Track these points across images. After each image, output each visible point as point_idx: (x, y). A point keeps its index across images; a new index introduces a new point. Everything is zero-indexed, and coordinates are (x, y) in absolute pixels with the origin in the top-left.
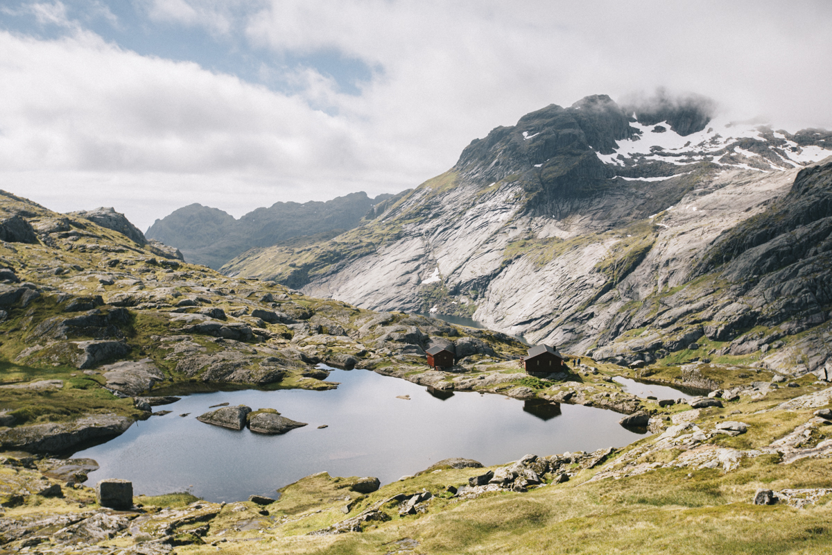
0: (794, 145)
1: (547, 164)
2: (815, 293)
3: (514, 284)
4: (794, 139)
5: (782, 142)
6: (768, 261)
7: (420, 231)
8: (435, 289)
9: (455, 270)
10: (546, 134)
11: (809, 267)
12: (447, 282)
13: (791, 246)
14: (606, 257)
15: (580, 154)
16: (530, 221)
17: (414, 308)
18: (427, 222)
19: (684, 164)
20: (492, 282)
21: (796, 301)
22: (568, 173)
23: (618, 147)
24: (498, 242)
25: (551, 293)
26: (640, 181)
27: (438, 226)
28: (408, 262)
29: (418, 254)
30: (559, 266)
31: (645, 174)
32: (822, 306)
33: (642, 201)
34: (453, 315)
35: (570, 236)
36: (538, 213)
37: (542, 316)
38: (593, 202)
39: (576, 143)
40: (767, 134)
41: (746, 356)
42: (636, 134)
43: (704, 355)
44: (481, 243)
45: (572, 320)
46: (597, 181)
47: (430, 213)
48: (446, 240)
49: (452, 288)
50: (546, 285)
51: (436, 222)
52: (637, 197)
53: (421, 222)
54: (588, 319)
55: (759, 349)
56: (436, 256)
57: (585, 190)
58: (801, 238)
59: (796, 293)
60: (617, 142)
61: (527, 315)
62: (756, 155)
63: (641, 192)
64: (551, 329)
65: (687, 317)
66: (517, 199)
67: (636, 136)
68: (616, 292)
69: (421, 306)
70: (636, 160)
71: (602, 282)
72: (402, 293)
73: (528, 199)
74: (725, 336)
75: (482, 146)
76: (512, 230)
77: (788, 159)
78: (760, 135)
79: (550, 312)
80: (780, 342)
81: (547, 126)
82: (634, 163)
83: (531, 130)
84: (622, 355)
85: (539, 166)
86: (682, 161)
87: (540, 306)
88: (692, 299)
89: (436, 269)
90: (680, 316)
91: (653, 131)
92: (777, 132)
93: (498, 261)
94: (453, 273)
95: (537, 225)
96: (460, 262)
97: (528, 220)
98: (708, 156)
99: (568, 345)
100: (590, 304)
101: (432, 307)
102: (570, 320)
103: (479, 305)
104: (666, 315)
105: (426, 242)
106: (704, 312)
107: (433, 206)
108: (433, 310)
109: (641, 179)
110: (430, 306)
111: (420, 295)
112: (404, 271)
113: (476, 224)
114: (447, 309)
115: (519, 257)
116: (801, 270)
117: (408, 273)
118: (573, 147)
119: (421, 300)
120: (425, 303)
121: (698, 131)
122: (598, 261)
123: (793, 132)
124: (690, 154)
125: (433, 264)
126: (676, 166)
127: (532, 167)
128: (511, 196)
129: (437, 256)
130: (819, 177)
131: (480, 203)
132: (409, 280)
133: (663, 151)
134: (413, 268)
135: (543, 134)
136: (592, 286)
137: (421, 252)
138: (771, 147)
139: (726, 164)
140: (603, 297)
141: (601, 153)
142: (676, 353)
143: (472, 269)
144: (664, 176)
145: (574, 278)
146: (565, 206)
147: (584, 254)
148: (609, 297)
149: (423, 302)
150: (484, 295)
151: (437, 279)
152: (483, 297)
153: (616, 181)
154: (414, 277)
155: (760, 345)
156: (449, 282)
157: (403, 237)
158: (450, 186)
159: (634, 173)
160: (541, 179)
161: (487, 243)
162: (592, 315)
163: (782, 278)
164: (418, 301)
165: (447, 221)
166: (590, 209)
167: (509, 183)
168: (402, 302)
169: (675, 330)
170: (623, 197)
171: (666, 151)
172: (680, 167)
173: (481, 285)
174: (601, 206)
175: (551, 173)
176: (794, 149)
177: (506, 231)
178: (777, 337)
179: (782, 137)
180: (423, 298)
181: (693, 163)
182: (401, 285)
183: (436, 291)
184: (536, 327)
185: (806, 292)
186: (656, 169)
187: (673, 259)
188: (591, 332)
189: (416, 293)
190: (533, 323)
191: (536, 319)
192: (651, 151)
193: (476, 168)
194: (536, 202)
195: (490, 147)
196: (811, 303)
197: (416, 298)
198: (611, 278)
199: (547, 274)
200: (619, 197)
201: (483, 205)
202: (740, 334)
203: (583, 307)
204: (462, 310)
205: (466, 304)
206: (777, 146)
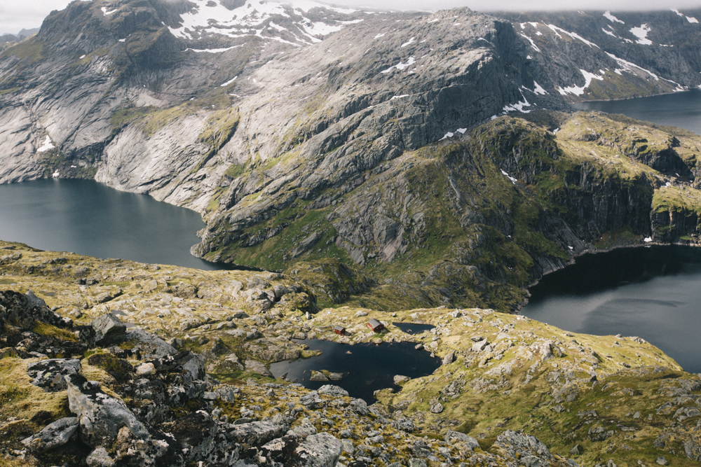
0: (308, 21)
1: (130, 39)
2: (356, 165)
3: (130, 151)
4: (308, 16)
5: (300, 19)
6: (328, 144)
7: (20, 101)
8: (52, 155)
9: (68, 138)
10: (124, 11)
11: (351, 148)
12: (62, 149)
13: (339, 133)
14: (205, 128)
15: (156, 31)
16: (126, 92)
17: (38, 175)
18: (25, 92)
19: (236, 36)
20: (106, 147)
21: (347, 171)
22: (150, 48)
23: (183, 21)
24: (102, 111)
25: (166, 158)
26: (207, 52)
27: (38, 96)
28: (17, 132)
29: (25, 124)
30: (167, 136)
31: (209, 46)
32: (361, 173)
33: (212, 72)
34: (76, 177)
35: (163, 103)
36: (131, 85)
37: (162, 177)
38: (175, 72)
39: (151, 21)
40: (289, 10)
41: (324, 208)
42: (194, 8)
43: (300, 210)
44: (86, 113)
45: (189, 180)
46: (174, 53)
47: (26, 83)
48: (50, 109)
49: (68, 154)
50: (160, 152)
51: (35, 92)
52: (208, 68)
53: (19, 92)
54: (202, 179)
55: (331, 203)
56: (43, 125)
57: (165, 61)
58: (344, 128)
59: (346, 166)
60: (181, 16)
61: (149, 177)
62: (285, 29)
63: (210, 63)
64: (173, 188)
65: (286, 185)
66: (110, 72)
67: (195, 10)
68: (219, 157)
69: (44, 172)
70: (200, 33)
71: (206, 150)
72: (22, 162)
73: (120, 72)
74: (310, 198)
75: (64, 18)
76: (112, 100)
77: (306, 32)
78: (285, 12)
79: (168, 173)
80: (342, 198)
81: (123, 4)
82: (199, 36)
83: (109, 6)
84: (250, 217)
85: (123, 40)
86: (233, 33)
87: (158, 170)
88: (286, 172)
89: (47, 137)
90: (281, 186)
91: (206, 5)
92: (296, 9)
93: (107, 129)
94: (66, 141)
95: (133, 95)
96: (70, 130)
97: (125, 91)
98: (252, 29)
99: (191, 200)
100: (201, 168)
101: (54, 172)
102: (187, 179)
103: (97, 167)
104: (272, 185)
105: (29, 111)
106: (295, 181)
107: (28, 76)
108: (56, 174)
109: (207, 50)
110: (52, 171)
111: (39, 163)
112: (17, 142)
113: (75, 95)
114: (69, 173)
115: (126, 125)
116: (347, 150)
117: (21, 143)
118: (149, 23)
119: (42, 167)
120: (47, 170)
121: (241, 6)
122: (199, 132)
123: (306, 11)
124: (238, 27)
125: (43, 133)
126: (231, 38)
127: (117, 42)
128: (104, 70)
129: (45, 125)
130: (345, 77)
131: (76, 75)
132: (24, 150)
133: (218, 23)
134: (25, 137)
135: (121, 12)
136: (199, 153)
137: (27, 121)
138: (294, 23)
139: (266, 37)
140: (209, 161)
141: (171, 27)
142: (283, 211)
143: (85, 137)
144: (224, 47)
145: (183, 146)
146: (152, 76)
147: (186, 126)
148: (214, 162)
149: (44, 169)
150: (100, 158)
151: (51, 146)
152: (100, 160)
153: (188, 53)
154: (29, 146)
155: (331, 201)
156: (64, 149)
157: (3, 107)
158: (40, 57)
159: (202, 45)
160: (128, 53)
161: (93, 113)
162: (204, 176)
163: (338, 156)
164: (40, 168)
165: (47, 92)
166: (173, 78)
167: (100, 57)
168: (24, 171)
169: (280, 195)
170: (197, 68)
171: (220, 24)
172: (234, 39)
173: (97, 151)
174: (181, 76)
175: (135, 47)
176: (309, 25)
177: (107, 101)
178: (339, 196)
179: (299, 14)
180: (43, 165)
181: (243, 36)
182: (18, 155)
183: (53, 158)
184: (158, 186)
185: (352, 165)
186: (216, 42)
187: (259, 134)
188: (206, 189)
189: (36, 161)
190: (155, 184)
191: (157, 180)
192: (209, 23)
193: (62, 40)
194: (127, 74)
195: (71, 19)
196: (355, 172)
197: (37, 166)
198: (213, 147)
199: (157, 142)
200: (194, 67)
201: (79, 76)
202: (319, 194)
203: (196, 170)
204: (83, 173)
205: (86, 167)
206: (297, 22)
